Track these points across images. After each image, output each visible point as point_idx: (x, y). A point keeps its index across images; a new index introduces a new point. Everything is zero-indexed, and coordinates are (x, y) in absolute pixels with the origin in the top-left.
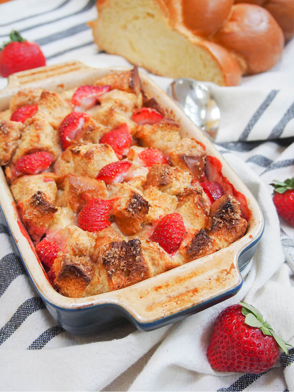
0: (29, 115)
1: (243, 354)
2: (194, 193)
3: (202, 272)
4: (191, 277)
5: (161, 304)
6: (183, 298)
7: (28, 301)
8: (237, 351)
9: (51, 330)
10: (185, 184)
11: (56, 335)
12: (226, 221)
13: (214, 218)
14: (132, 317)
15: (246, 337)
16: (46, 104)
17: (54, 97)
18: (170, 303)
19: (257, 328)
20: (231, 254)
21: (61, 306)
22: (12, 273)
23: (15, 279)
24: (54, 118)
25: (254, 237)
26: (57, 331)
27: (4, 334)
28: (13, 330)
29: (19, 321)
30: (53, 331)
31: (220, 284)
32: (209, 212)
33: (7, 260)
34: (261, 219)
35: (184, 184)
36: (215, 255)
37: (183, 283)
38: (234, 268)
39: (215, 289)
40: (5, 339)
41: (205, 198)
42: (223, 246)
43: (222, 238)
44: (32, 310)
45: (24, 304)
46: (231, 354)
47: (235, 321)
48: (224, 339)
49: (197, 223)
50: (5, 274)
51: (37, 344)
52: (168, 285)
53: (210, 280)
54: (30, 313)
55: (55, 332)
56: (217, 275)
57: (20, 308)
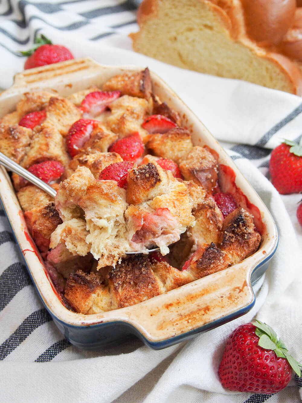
0: (38, 123)
1: (255, 376)
2: (206, 208)
3: (215, 290)
4: (203, 295)
5: (172, 323)
6: (194, 316)
7: (34, 314)
8: (250, 374)
9: (58, 344)
10: (199, 199)
11: (63, 350)
12: (238, 235)
13: (225, 232)
14: (142, 335)
15: (259, 359)
16: (55, 110)
17: (64, 103)
18: (180, 322)
19: (270, 350)
20: (244, 270)
21: (70, 324)
22: (18, 283)
23: (21, 289)
24: (63, 126)
25: (267, 252)
26: (64, 346)
27: (8, 346)
28: (18, 342)
29: (25, 334)
30: (60, 345)
31: (232, 302)
32: (221, 227)
33: (13, 270)
34: (275, 234)
35: (197, 199)
36: (228, 271)
37: (194, 301)
38: (247, 285)
39: (227, 307)
40: (9, 352)
41: (218, 212)
42: (235, 261)
43: (234, 253)
44: (38, 323)
45: (31, 317)
46: (243, 375)
47: (248, 342)
48: (237, 360)
49: (209, 238)
50: (10, 284)
51: (44, 359)
52: (179, 303)
53: (222, 298)
54: (36, 326)
55: (62, 347)
56: (229, 293)
57: (26, 321)
